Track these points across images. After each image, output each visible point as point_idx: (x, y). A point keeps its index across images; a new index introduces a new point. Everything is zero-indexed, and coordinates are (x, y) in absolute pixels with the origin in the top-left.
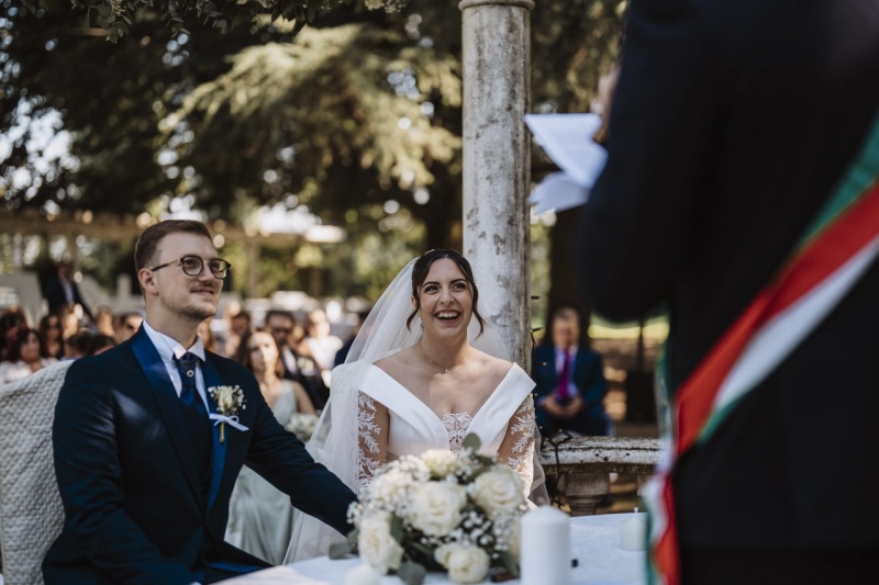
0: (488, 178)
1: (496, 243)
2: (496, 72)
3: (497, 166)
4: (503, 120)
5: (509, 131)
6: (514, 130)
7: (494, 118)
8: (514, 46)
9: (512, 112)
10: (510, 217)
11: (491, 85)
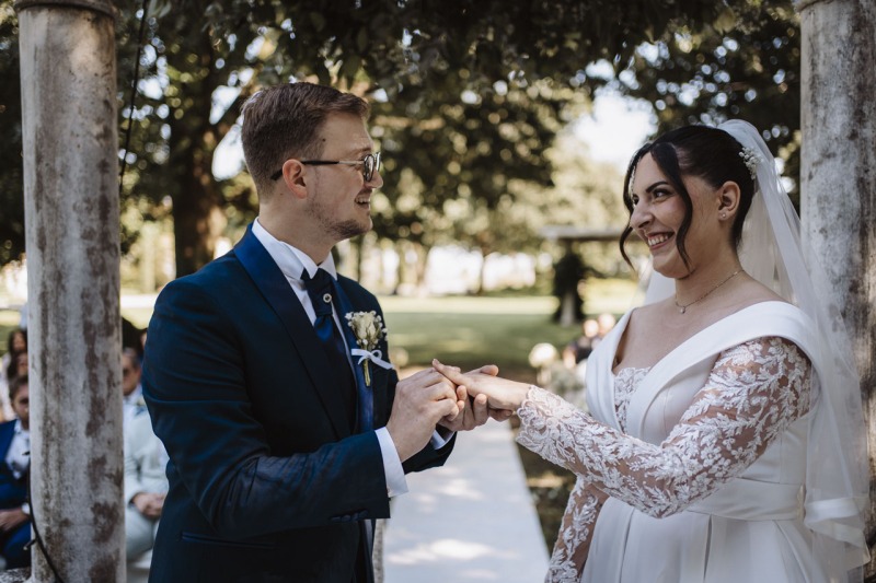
0: (823, 231)
2: (834, 89)
3: (833, 215)
4: (844, 153)
5: (852, 165)
6: (860, 165)
7: (831, 151)
8: (864, 49)
9: (858, 140)
10: (853, 282)
11: (826, 107)
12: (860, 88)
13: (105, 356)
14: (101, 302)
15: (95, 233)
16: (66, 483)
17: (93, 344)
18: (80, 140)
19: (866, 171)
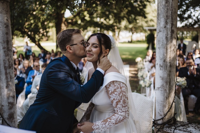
0: (159, 48)
1: (160, 67)
2: (161, 16)
3: (161, 45)
4: (163, 31)
5: (165, 34)
6: (166, 34)
7: (161, 30)
8: (168, 7)
9: (166, 28)
10: (164, 60)
11: (160, 20)
12: (167, 16)
13: (9, 73)
14: (8, 62)
15: (6, 48)
16: (2, 98)
17: (6, 70)
18: (1, 28)
19: (168, 35)
